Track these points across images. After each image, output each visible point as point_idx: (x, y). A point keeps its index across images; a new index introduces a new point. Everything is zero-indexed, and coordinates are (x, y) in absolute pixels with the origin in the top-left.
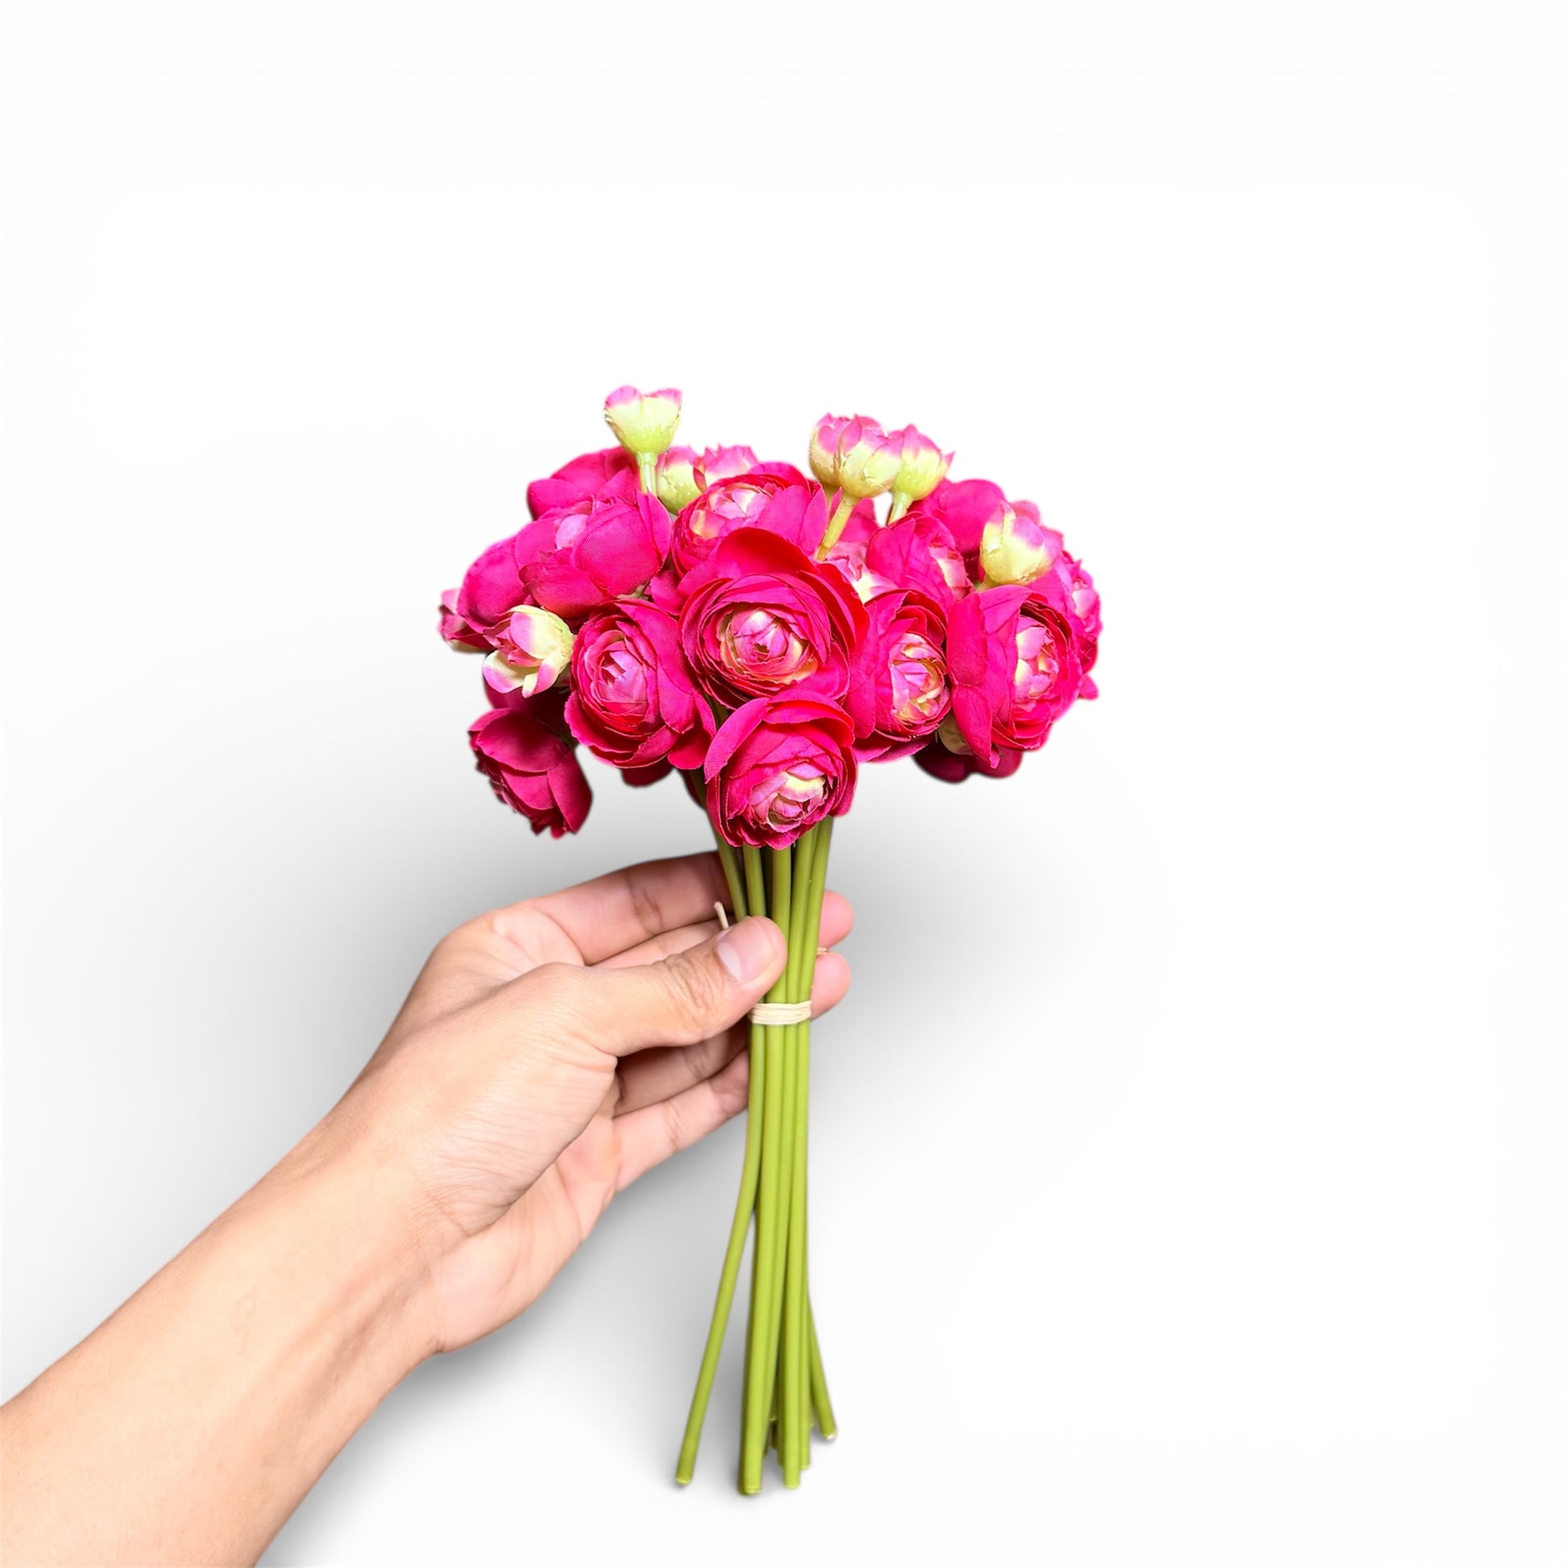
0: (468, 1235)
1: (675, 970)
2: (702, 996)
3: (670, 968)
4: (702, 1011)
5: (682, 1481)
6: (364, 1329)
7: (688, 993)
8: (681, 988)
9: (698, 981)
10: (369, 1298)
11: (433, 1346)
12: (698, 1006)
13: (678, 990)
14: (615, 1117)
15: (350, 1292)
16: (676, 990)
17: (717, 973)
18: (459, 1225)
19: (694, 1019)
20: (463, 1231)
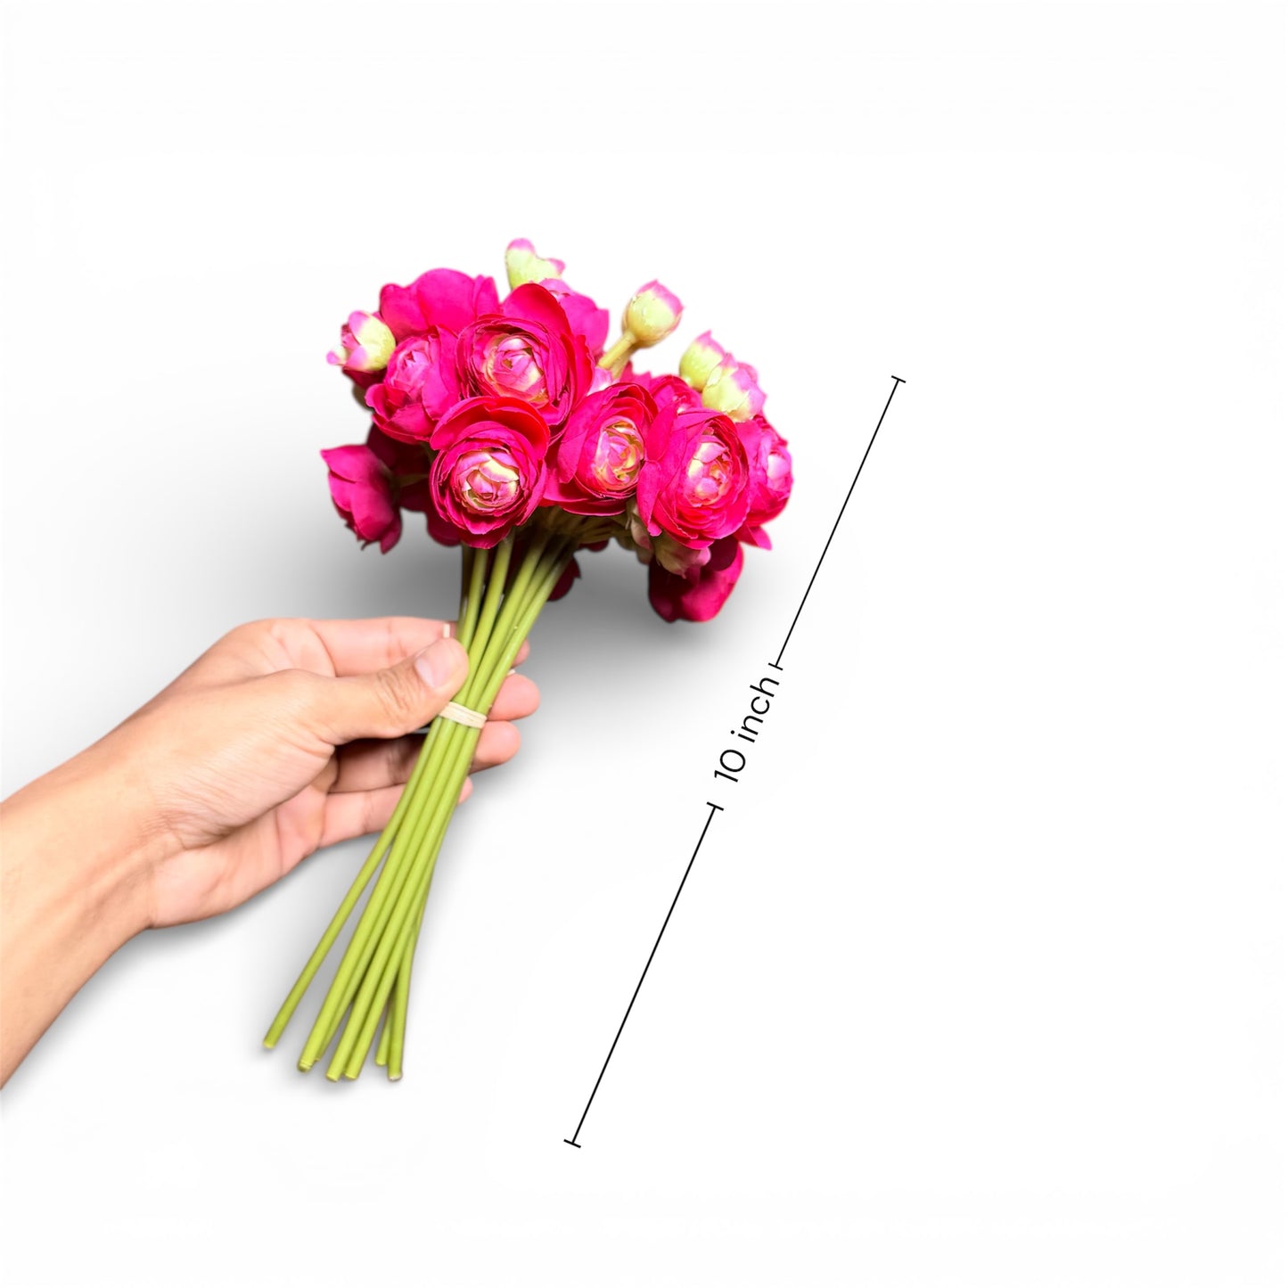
0: (186, 848)
1: (383, 681)
2: (403, 699)
3: (380, 679)
4: (405, 711)
5: (269, 1045)
6: (102, 902)
7: (392, 696)
8: (388, 694)
9: (400, 687)
10: (107, 880)
11: (147, 923)
12: (400, 707)
13: (386, 695)
14: (330, 793)
15: (93, 874)
16: (383, 695)
17: (414, 681)
18: (180, 839)
19: (398, 717)
20: (182, 844)
